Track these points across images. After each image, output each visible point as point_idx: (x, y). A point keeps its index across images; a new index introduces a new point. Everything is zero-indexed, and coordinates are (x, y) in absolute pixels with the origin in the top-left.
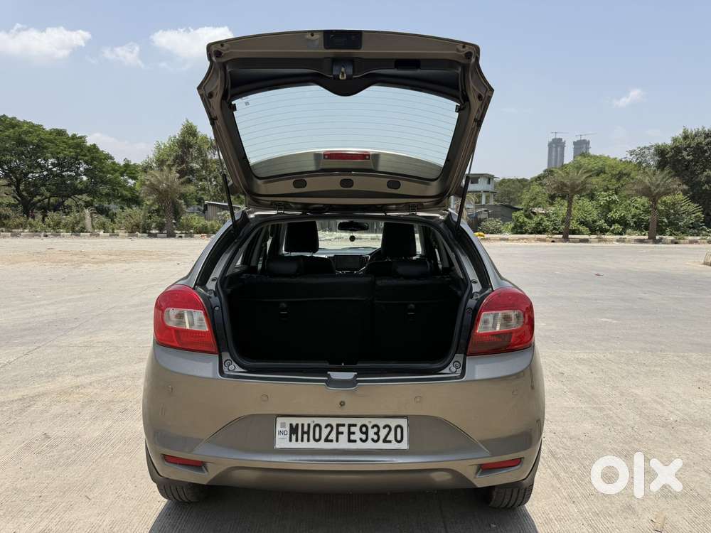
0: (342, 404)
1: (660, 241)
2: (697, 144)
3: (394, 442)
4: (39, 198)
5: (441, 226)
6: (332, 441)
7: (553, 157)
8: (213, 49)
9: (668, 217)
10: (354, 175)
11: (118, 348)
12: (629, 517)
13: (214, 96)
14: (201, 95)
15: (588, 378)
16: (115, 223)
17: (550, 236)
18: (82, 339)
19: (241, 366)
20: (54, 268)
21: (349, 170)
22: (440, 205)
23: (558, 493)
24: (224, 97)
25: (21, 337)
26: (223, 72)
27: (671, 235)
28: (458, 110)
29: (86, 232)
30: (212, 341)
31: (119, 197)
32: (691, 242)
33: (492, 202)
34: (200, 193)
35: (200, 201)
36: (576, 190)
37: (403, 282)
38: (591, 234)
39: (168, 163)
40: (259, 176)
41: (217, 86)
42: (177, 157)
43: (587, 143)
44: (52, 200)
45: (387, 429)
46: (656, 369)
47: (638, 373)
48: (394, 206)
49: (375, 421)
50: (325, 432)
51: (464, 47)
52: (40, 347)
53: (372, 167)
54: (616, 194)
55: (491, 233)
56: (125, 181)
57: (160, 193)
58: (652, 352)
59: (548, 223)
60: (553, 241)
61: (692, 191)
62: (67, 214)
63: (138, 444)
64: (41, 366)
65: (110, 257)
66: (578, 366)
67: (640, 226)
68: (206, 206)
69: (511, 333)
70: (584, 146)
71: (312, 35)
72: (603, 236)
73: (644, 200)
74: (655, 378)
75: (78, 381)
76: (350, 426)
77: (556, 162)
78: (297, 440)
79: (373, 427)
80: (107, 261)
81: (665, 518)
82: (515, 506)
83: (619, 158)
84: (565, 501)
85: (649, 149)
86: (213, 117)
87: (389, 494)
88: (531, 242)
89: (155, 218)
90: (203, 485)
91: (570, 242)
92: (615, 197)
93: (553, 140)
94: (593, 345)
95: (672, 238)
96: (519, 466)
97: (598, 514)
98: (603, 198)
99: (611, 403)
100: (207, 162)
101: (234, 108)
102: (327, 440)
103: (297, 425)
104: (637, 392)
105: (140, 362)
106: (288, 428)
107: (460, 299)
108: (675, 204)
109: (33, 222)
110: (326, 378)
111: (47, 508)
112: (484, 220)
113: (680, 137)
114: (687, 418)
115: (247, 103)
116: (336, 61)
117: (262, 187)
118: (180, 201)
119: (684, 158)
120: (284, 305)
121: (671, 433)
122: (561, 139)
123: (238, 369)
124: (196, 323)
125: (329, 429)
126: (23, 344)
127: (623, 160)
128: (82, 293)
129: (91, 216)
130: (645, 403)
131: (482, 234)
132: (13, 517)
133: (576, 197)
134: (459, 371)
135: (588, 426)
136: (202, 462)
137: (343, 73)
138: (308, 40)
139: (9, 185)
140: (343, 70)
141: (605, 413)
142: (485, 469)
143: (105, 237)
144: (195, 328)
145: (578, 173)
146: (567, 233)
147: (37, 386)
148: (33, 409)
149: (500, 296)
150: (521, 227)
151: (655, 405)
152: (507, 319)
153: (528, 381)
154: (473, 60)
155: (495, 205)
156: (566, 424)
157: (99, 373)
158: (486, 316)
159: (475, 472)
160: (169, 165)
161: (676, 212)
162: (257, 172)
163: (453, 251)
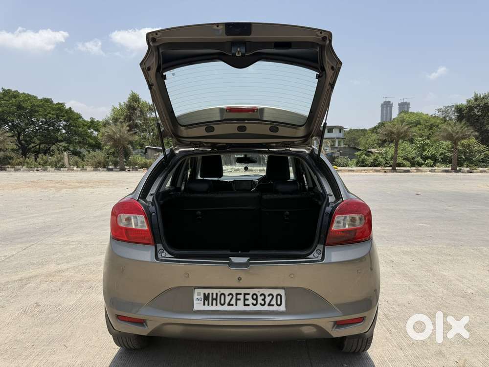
0: (239, 279)
1: (459, 171)
2: (485, 104)
3: (275, 305)
4: (33, 145)
5: (307, 157)
6: (232, 305)
7: (385, 114)
8: (151, 36)
9: (465, 154)
10: (247, 123)
11: (86, 245)
12: (440, 359)
13: (151, 69)
14: (142, 69)
15: (410, 264)
16: (84, 161)
17: (383, 168)
18: (62, 239)
19: (170, 253)
20: (44, 192)
21: (244, 120)
22: (306, 143)
23: (390, 343)
24: (158, 70)
25: (21, 238)
26: (157, 53)
27: (467, 167)
28: (318, 77)
29: (65, 168)
30: (150, 236)
31: (87, 144)
32: (481, 172)
33: (343, 145)
34: (142, 140)
35: (142, 146)
37: (281, 196)
38: (412, 166)
39: (121, 120)
40: (182, 124)
41: (153, 63)
42: (126, 116)
43: (407, 104)
44: (42, 146)
45: (271, 297)
46: (458, 258)
47: (445, 261)
48: (275, 144)
49: (262, 291)
50: (228, 299)
51: (321, 33)
52: (33, 245)
53: (259, 118)
54: (428, 139)
55: (342, 167)
56: (92, 132)
57: (115, 141)
58: (455, 246)
59: (382, 160)
60: (385, 172)
61: (482, 136)
62: (52, 155)
63: (100, 310)
64: (34, 257)
65: (81, 185)
66: (403, 256)
67: (446, 161)
68: (146, 150)
69: (356, 230)
70: (406, 106)
71: (218, 26)
72: (420, 168)
73: (448, 143)
74: (457, 264)
75: (59, 267)
76: (245, 294)
77: (386, 118)
78: (208, 305)
79: (261, 295)
80: (79, 187)
81: (465, 360)
82: (360, 352)
83: (430, 114)
84: (395, 348)
85: (451, 107)
86: (151, 84)
87: (272, 342)
88: (370, 172)
89: (112, 158)
90: (144, 336)
91: (397, 172)
92: (427, 141)
93: (384, 102)
94: (414, 242)
95: (468, 169)
96: (361, 323)
97: (418, 358)
98: (419, 142)
99: (427, 281)
100: (147, 120)
101: (165, 77)
102: (229, 304)
103: (209, 294)
104: (444, 273)
105: (101, 254)
106: (202, 296)
107: (320, 207)
108: (470, 146)
109: (29, 161)
110: (228, 261)
111: (37, 353)
112: (337, 157)
113: (472, 99)
114: (480, 291)
115: (174, 74)
116: (234, 44)
117: (184, 132)
118: (129, 146)
119: (475, 114)
120: (199, 213)
121: (468, 302)
122: (390, 102)
123: (168, 255)
124: (140, 224)
125: (231, 296)
126: (22, 243)
127: (434, 115)
128: (62, 208)
129: (68, 157)
130: (450, 281)
131: (336, 167)
132: (15, 359)
133: (400, 141)
134: (320, 256)
135: (411, 297)
136: (144, 320)
137: (239, 52)
138: (215, 30)
139: (13, 136)
140: (239, 49)
141: (422, 288)
142: (339, 324)
143: (78, 171)
144: (138, 228)
145: (402, 125)
146: (395, 166)
147: (32, 271)
148: (28, 286)
149: (348, 205)
150: (363, 162)
151: (458, 283)
152: (353, 220)
153: (368, 263)
154: (328, 42)
155: (345, 147)
156: (395, 295)
157: (74, 262)
158: (339, 218)
159: (332, 326)
160: (121, 122)
161: (471, 151)
162: (180, 122)
163: (315, 174)
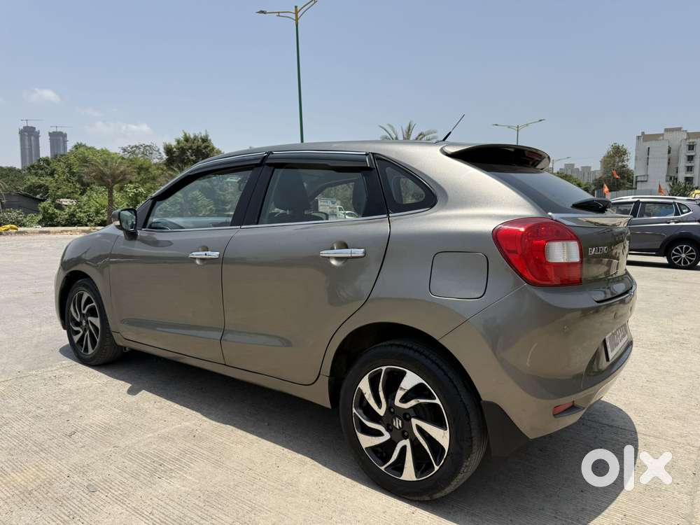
36: (117, 180)
